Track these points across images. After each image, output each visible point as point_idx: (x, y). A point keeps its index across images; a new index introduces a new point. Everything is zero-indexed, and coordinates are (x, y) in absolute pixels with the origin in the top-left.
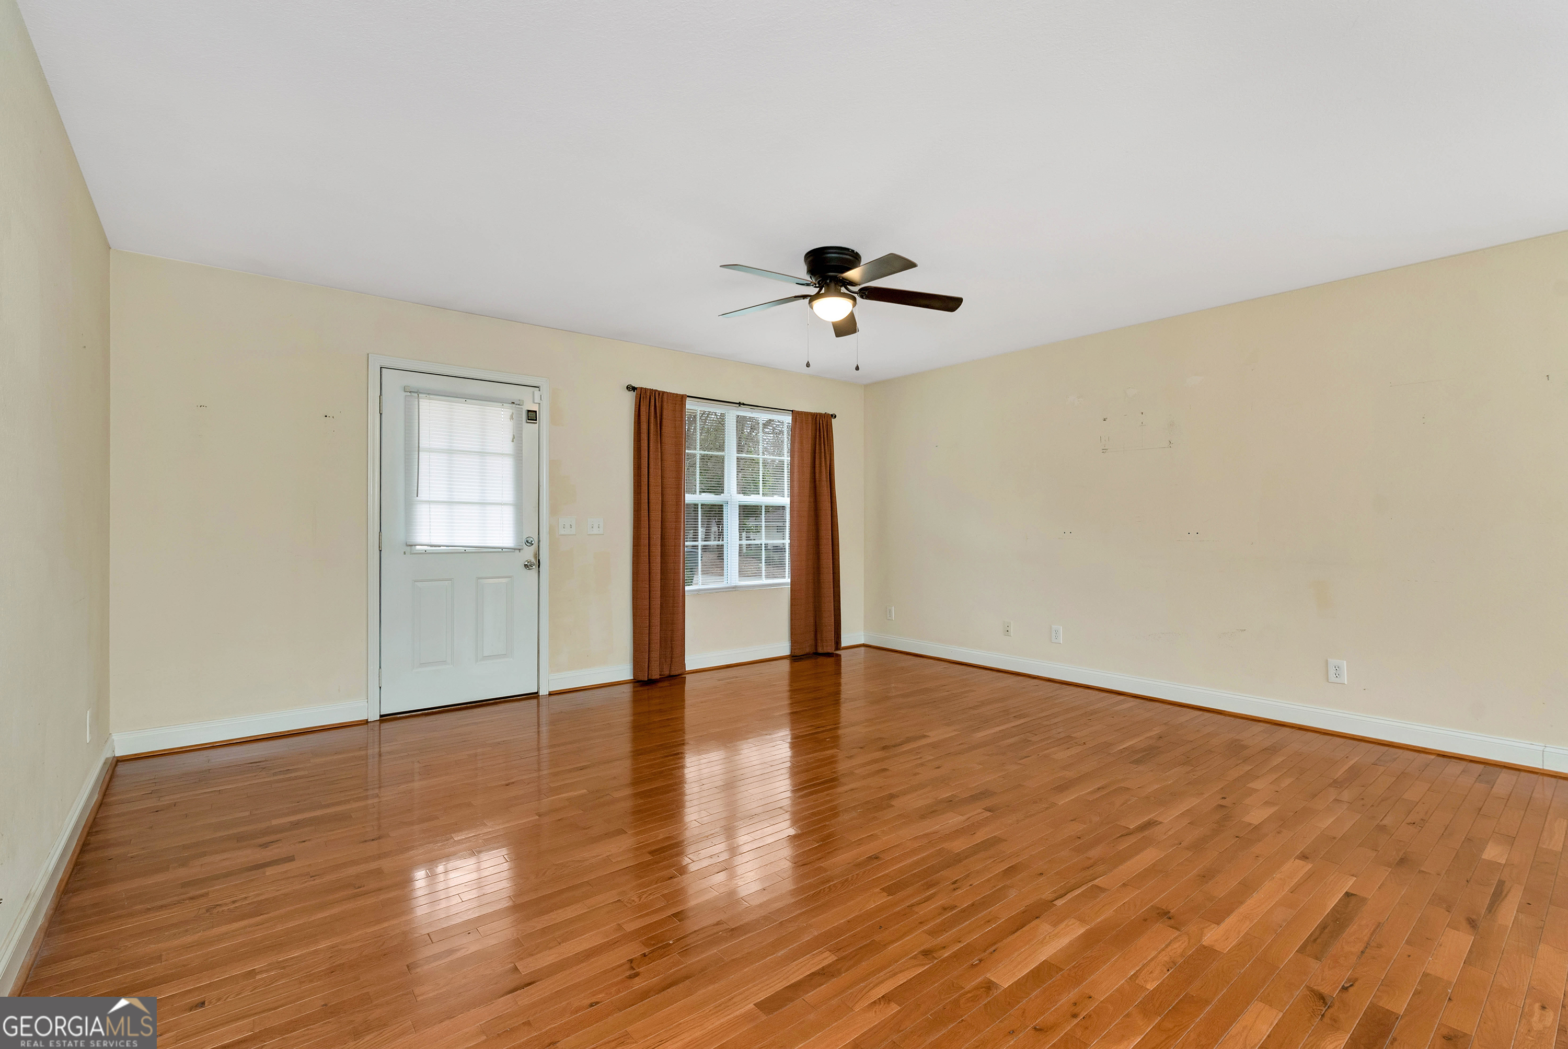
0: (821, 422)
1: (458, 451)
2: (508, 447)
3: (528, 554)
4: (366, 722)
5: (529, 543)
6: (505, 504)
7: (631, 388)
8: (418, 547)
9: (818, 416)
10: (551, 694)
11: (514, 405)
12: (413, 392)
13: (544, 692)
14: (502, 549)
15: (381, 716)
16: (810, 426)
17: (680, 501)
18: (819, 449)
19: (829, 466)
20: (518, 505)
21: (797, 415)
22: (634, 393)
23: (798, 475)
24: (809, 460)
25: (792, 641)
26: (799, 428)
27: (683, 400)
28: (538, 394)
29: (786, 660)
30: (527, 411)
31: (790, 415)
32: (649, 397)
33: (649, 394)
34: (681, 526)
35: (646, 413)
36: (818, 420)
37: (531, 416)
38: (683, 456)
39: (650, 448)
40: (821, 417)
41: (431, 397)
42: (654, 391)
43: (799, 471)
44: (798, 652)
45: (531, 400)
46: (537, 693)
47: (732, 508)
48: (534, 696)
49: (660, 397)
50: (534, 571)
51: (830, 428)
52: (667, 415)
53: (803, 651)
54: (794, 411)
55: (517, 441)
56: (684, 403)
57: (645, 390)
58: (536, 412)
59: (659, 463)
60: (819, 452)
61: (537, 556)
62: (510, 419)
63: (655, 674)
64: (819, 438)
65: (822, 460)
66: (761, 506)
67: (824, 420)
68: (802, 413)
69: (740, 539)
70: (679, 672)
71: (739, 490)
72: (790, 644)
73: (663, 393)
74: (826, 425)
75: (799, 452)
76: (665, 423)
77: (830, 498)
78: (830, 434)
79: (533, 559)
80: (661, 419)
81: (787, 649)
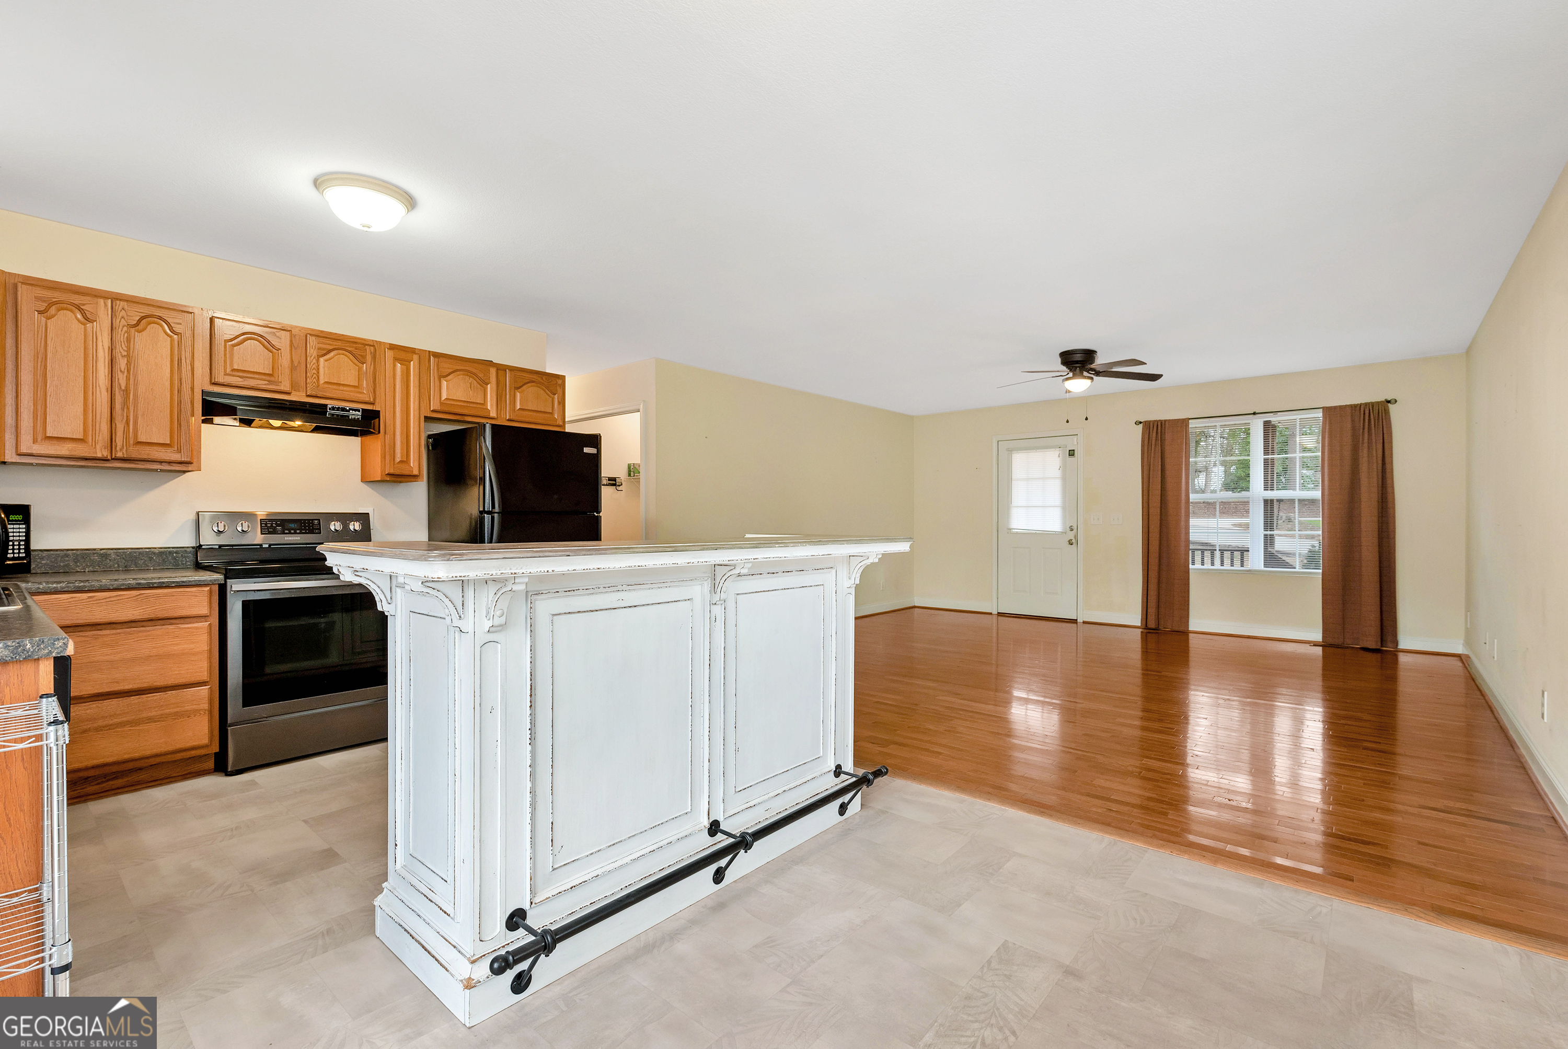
0: (1367, 412)
1: (1032, 479)
2: (1059, 472)
3: (1071, 535)
4: (991, 614)
5: (1072, 530)
6: (1055, 507)
7: (1138, 423)
8: (1012, 530)
9: (1371, 405)
10: (1084, 622)
11: (1060, 449)
12: (1010, 451)
13: (1080, 620)
14: (1055, 532)
15: (998, 613)
16: (1349, 419)
17: (1181, 500)
18: (1363, 440)
19: (1379, 456)
20: (1064, 508)
21: (1328, 411)
22: (1141, 425)
23: (1329, 469)
24: (1347, 453)
25: (1323, 628)
26: (1330, 423)
27: (1184, 423)
28: (1076, 439)
29: (1316, 644)
30: (1069, 451)
31: (1322, 412)
32: (1152, 426)
33: (1152, 424)
34: (1183, 518)
35: (1149, 438)
36: (1362, 410)
37: (1072, 453)
38: (1184, 466)
39: (1152, 463)
40: (1368, 406)
41: (1019, 452)
42: (1157, 421)
43: (1330, 465)
44: (1330, 641)
45: (1071, 444)
46: (1077, 620)
47: (1254, 504)
48: (1074, 621)
49: (1161, 425)
50: (1074, 546)
51: (1387, 412)
52: (1168, 436)
53: (1336, 642)
54: (1327, 407)
55: (1064, 468)
56: (1187, 425)
57: (1150, 422)
58: (1074, 450)
59: (1160, 473)
60: (1363, 443)
61: (1076, 537)
62: (1059, 456)
63: (1152, 624)
64: (1364, 429)
65: (1365, 451)
66: (1295, 499)
67: (1377, 407)
68: (1335, 408)
69: (1266, 529)
70: (1182, 629)
71: (1266, 489)
72: (1322, 632)
73: (1165, 421)
74: (1380, 411)
75: (1330, 445)
76: (1167, 443)
77: (1380, 489)
78: (1384, 421)
79: (1074, 539)
80: (1162, 441)
81: (1318, 636)
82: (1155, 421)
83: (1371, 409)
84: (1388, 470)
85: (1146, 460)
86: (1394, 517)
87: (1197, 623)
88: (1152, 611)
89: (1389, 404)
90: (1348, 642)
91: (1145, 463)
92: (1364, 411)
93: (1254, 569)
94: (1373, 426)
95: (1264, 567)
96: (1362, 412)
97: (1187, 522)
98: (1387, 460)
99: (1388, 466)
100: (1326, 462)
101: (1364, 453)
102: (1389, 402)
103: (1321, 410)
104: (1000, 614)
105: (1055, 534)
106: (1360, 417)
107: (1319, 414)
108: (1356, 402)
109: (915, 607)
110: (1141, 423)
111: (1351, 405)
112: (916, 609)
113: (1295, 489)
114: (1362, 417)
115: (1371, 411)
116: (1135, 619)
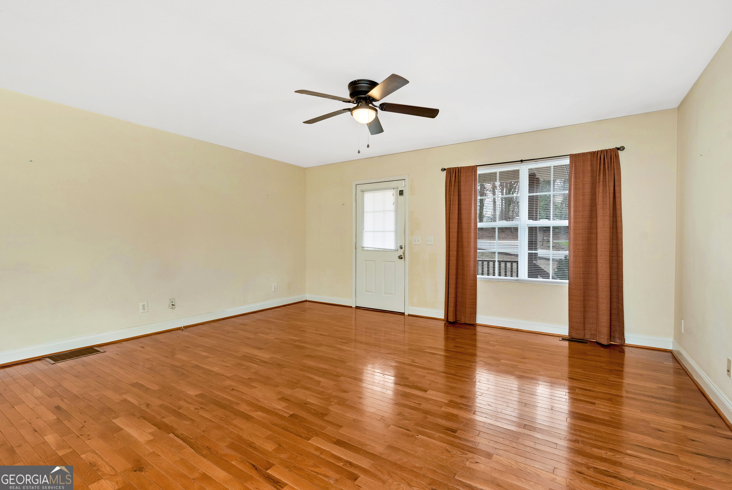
0: (602, 157)
1: (376, 211)
2: (392, 207)
3: (401, 252)
4: (351, 307)
5: (401, 248)
6: (391, 231)
7: (443, 170)
8: (365, 248)
9: (605, 152)
10: (409, 315)
11: (394, 190)
12: (363, 191)
13: (406, 314)
14: (391, 250)
15: (356, 306)
16: (589, 163)
17: (471, 227)
18: (599, 179)
19: (611, 192)
20: (396, 232)
21: (574, 157)
22: (445, 172)
23: (574, 203)
24: (588, 190)
25: (569, 326)
26: (576, 166)
27: (473, 169)
28: (404, 182)
29: (564, 339)
30: (400, 191)
31: (569, 158)
32: (452, 172)
33: (452, 170)
34: (472, 240)
35: (450, 181)
36: (599, 156)
37: (401, 193)
38: (473, 201)
39: (452, 199)
40: (603, 153)
41: (369, 192)
42: (456, 168)
43: (576, 200)
44: (575, 336)
45: (401, 186)
46: (404, 313)
47: (521, 229)
48: (403, 314)
49: (458, 171)
50: (403, 259)
51: (617, 157)
52: (463, 179)
53: (580, 336)
54: (573, 154)
55: (396, 203)
56: (476, 171)
57: (450, 168)
58: (402, 191)
59: (457, 207)
60: (599, 182)
61: (404, 253)
62: (393, 195)
63: (451, 319)
64: (600, 170)
65: (601, 187)
66: (550, 227)
67: (610, 153)
68: (579, 155)
69: (529, 249)
70: (471, 322)
71: (530, 218)
72: (568, 328)
73: (461, 167)
74: (612, 156)
75: (575, 184)
76: (462, 184)
77: (612, 218)
78: (615, 164)
79: (403, 255)
80: (459, 182)
81: (565, 332)
82: (454, 168)
83: (605, 154)
84: (618, 203)
85: (448, 196)
86: (622, 240)
87: (481, 319)
88: (451, 309)
89: (619, 151)
90: (588, 337)
91: (448, 199)
92: (600, 157)
93: (521, 278)
94: (607, 168)
95: (528, 277)
96: (599, 158)
97: (476, 243)
98: (617, 195)
99: (617, 200)
100: (572, 199)
101: (600, 190)
102: (618, 149)
103: (569, 156)
104: (357, 307)
105: (391, 251)
106: (597, 162)
107: (567, 161)
108: (594, 150)
109: (306, 301)
110: (445, 169)
111: (591, 152)
112: (307, 303)
113: (550, 218)
114: (599, 161)
115: (606, 156)
116: (441, 315)
